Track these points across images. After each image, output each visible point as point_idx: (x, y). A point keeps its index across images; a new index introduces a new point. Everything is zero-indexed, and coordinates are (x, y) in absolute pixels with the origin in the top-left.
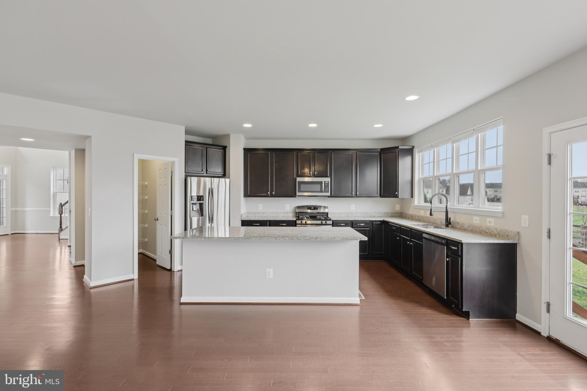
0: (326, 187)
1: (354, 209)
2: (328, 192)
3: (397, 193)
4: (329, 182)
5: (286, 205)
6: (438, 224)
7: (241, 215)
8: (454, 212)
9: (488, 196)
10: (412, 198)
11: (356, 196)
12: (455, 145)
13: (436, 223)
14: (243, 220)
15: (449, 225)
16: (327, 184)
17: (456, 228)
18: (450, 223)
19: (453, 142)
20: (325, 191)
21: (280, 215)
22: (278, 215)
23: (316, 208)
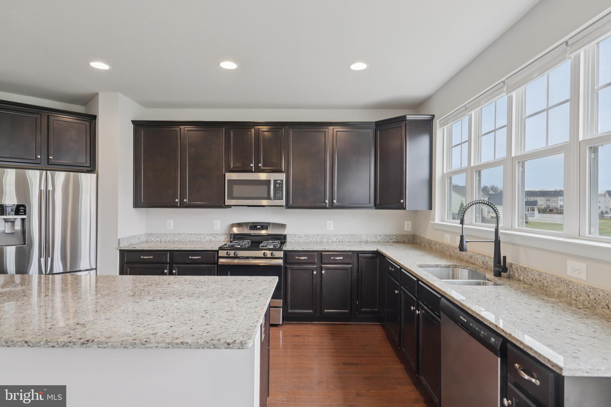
0: (278, 190)
1: (332, 229)
2: (282, 199)
3: (402, 201)
4: (282, 181)
5: (215, 221)
6: (477, 265)
7: (119, 240)
8: (513, 244)
9: (539, 206)
10: (431, 210)
11: (332, 206)
12: (514, 94)
13: (473, 262)
14: (122, 249)
15: (502, 273)
16: (279, 184)
17: (519, 280)
18: (505, 269)
19: (510, 90)
20: (277, 198)
21: (204, 239)
22: (200, 238)
23: (264, 227)
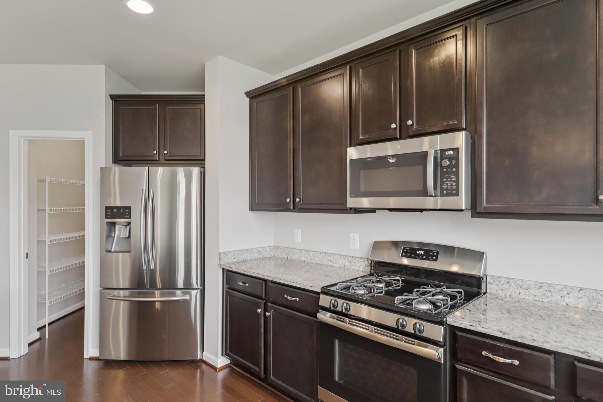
2: (457, 194)
16: (450, 158)
20: (445, 192)
21: (336, 263)
22: (331, 262)
23: (431, 253)
